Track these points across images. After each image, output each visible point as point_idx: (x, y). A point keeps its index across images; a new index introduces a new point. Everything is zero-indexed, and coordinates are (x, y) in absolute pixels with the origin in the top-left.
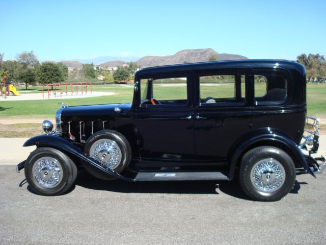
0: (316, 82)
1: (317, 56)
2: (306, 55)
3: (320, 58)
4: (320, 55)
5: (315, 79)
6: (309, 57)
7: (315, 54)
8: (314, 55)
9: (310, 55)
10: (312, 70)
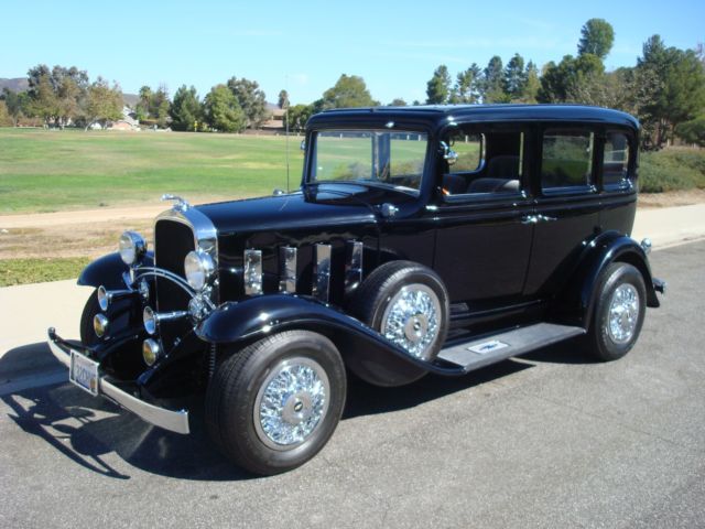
0: (70, 126)
1: (72, 73)
2: (47, 69)
3: (79, 76)
4: (79, 70)
5: (70, 122)
6: (54, 73)
7: (68, 68)
8: (64, 69)
9: (56, 68)
10: (67, 101)
